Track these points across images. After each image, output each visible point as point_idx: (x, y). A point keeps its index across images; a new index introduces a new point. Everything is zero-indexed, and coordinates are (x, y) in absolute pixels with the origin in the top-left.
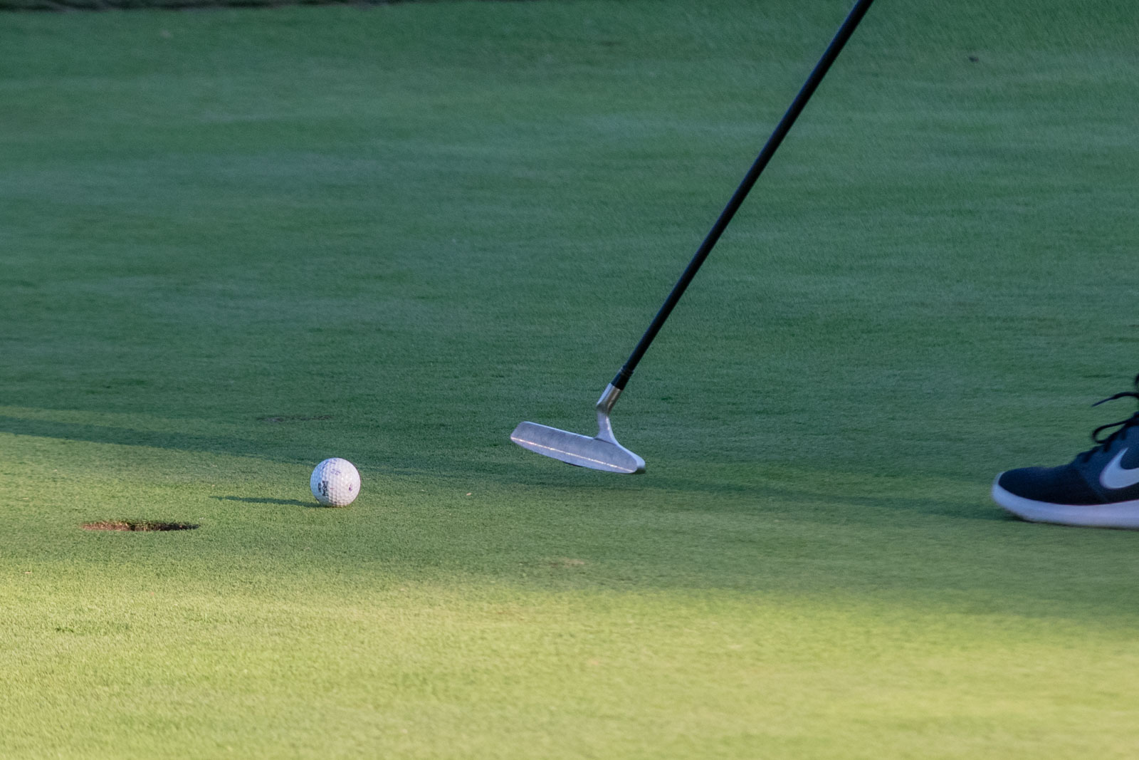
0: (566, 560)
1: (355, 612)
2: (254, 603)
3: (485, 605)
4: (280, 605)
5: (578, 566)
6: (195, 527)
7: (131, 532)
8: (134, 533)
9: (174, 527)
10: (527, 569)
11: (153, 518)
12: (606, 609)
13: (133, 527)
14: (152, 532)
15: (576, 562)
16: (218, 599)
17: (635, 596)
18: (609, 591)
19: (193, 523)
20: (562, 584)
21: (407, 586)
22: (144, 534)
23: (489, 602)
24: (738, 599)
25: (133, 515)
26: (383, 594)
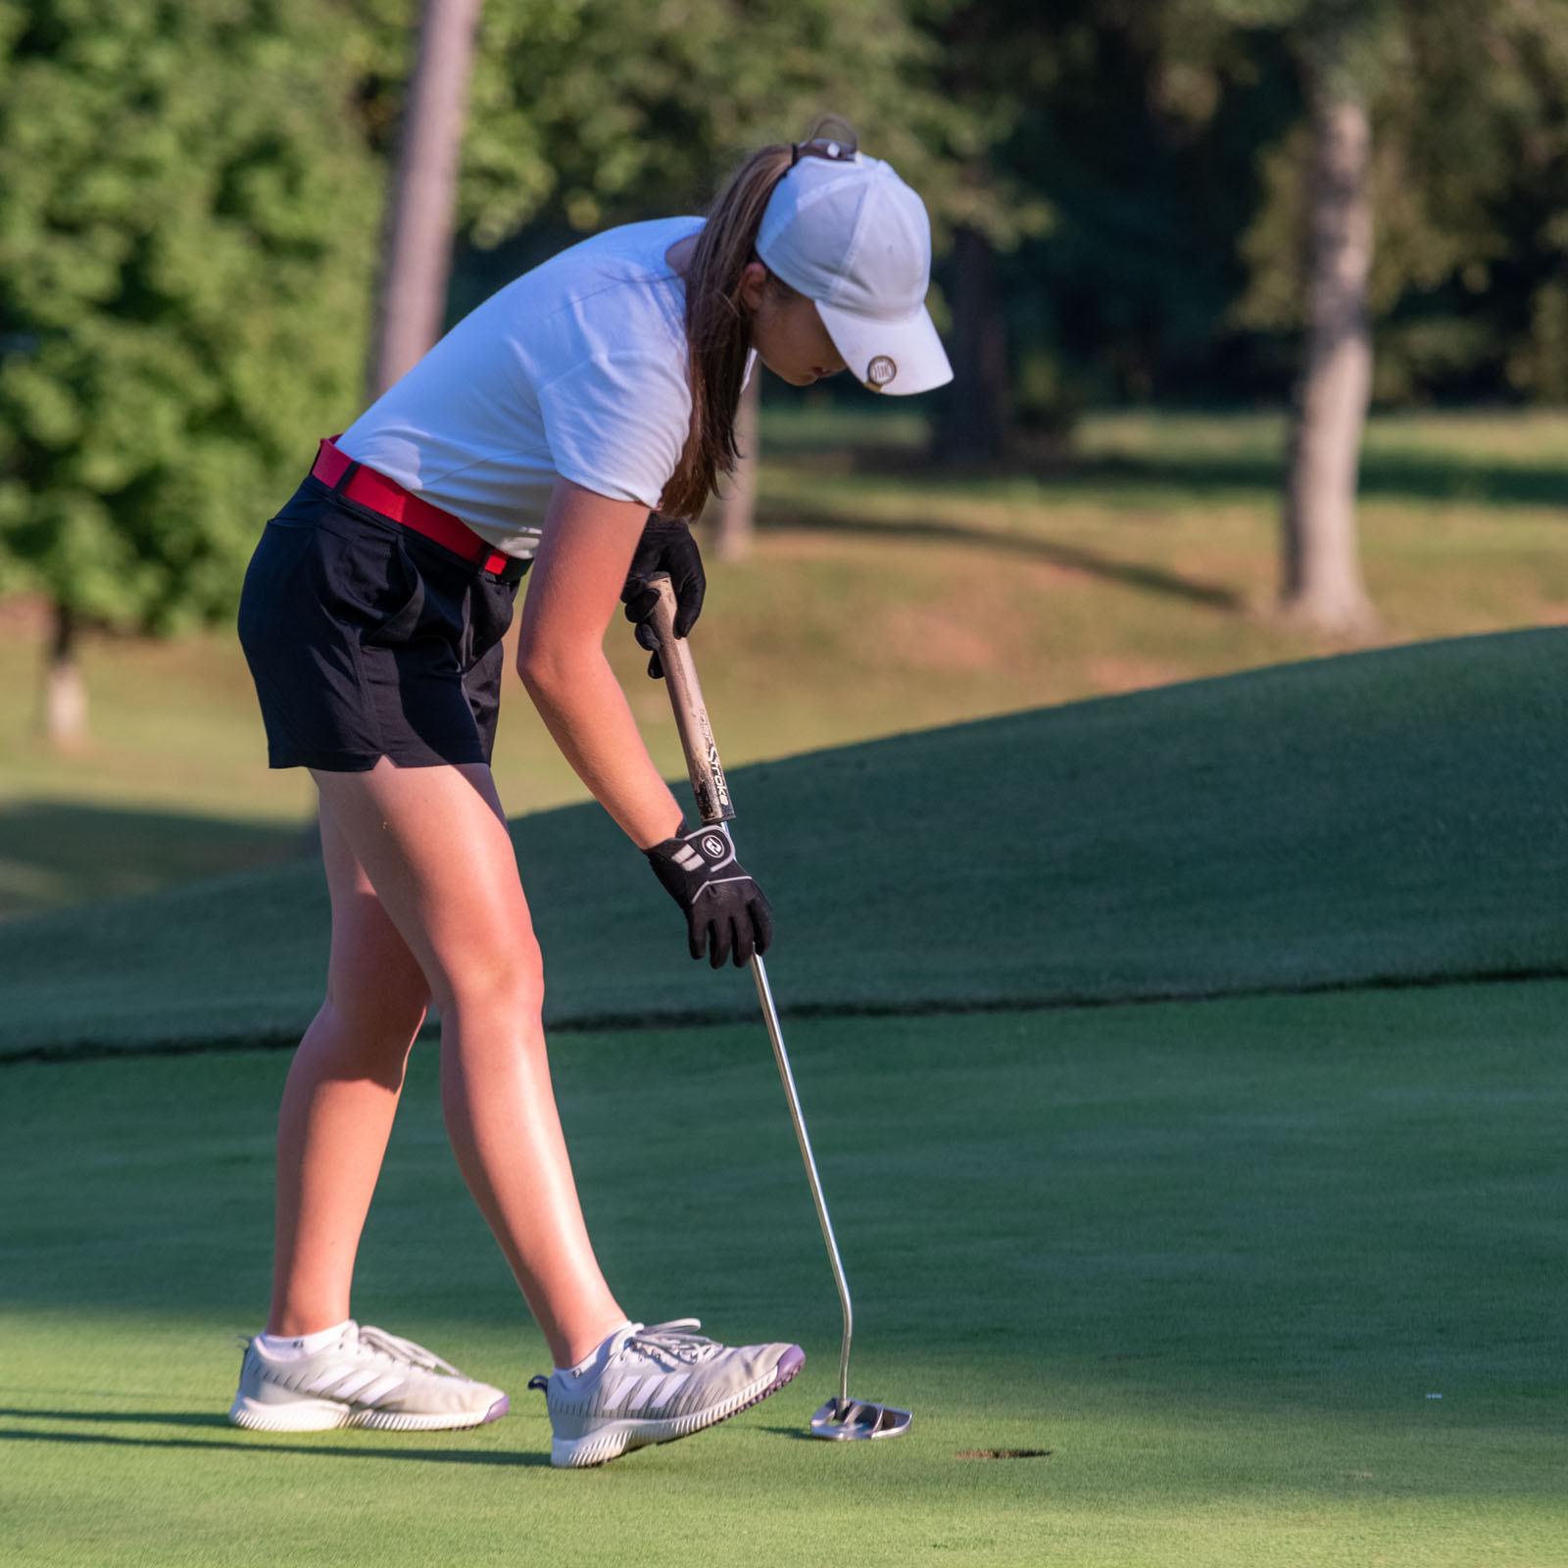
0: (1357, 1473)
1: (1181, 1524)
2: (1097, 1518)
3: (1290, 1513)
4: (1119, 1519)
5: (1368, 1478)
6: (1048, 1453)
7: (995, 1460)
8: (999, 1460)
9: (1030, 1454)
10: (1325, 1482)
11: (1014, 1446)
12: (1391, 1514)
13: (997, 1455)
14: (1012, 1460)
15: (1365, 1474)
16: (1068, 1516)
17: (1415, 1503)
18: (1393, 1498)
19: (1046, 1450)
20: (1353, 1494)
21: (1224, 1499)
22: (1006, 1461)
23: (1293, 1512)
24: (1500, 1502)
25: (997, 1444)
26: (1204, 1507)
